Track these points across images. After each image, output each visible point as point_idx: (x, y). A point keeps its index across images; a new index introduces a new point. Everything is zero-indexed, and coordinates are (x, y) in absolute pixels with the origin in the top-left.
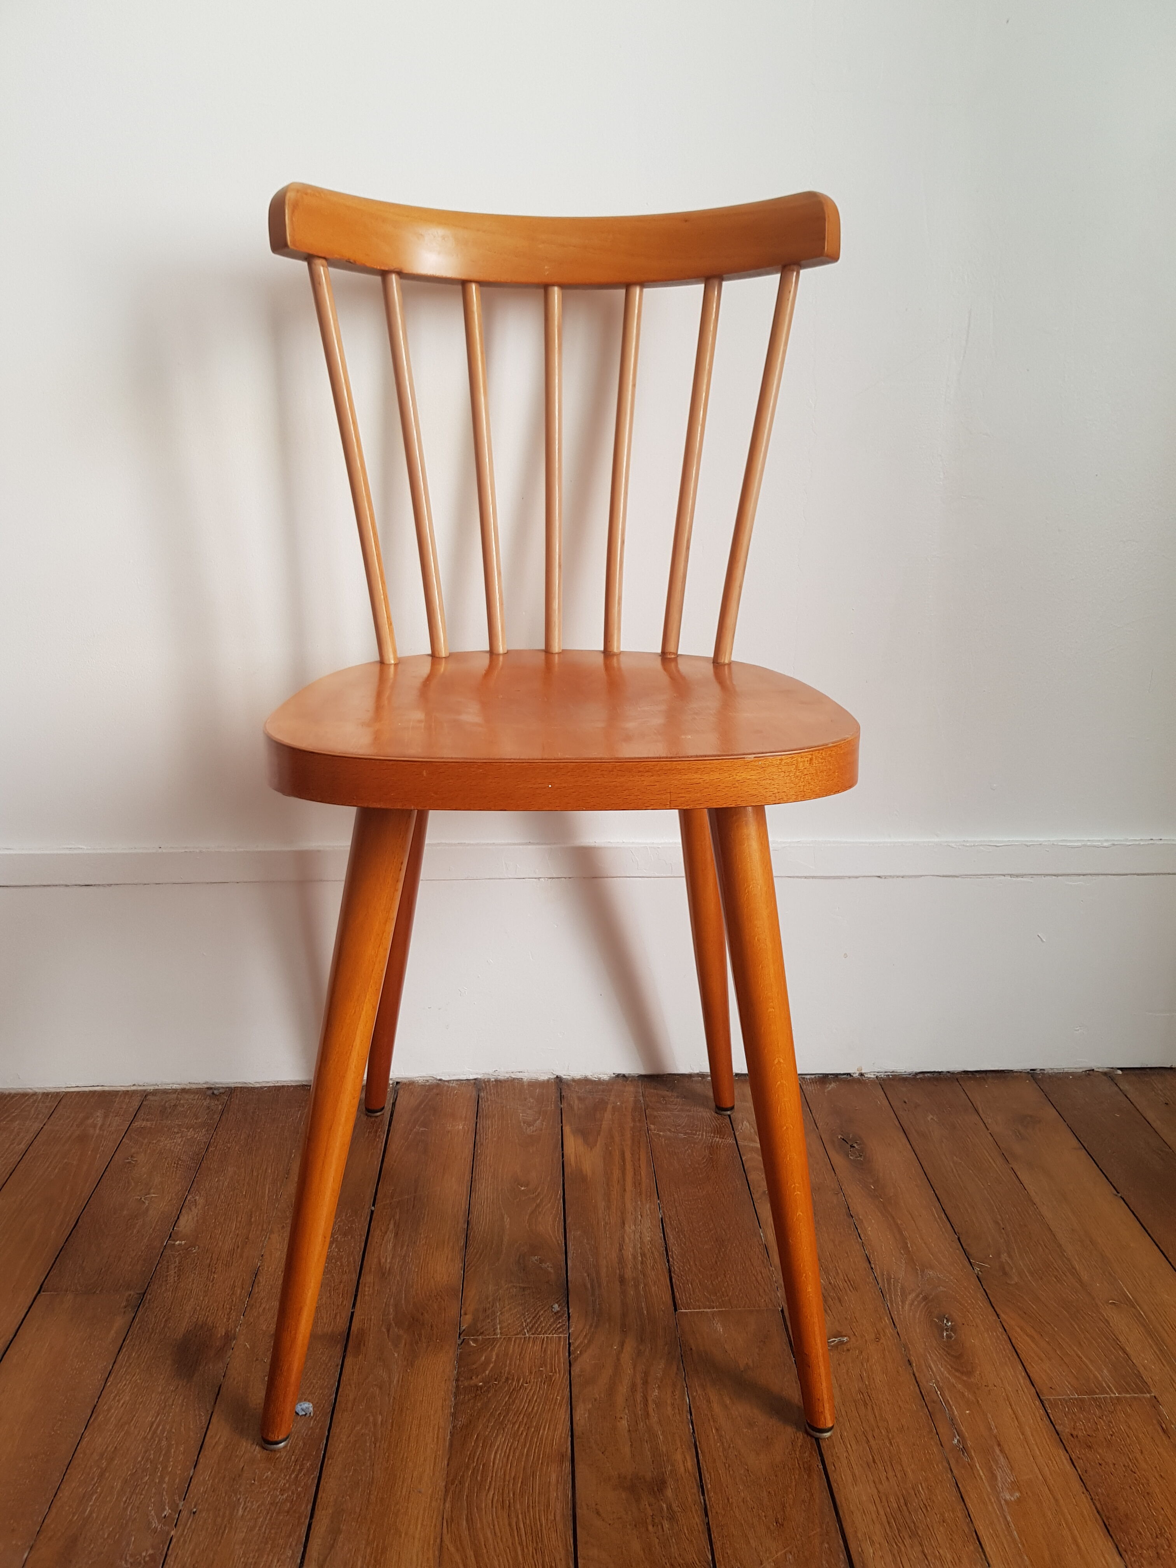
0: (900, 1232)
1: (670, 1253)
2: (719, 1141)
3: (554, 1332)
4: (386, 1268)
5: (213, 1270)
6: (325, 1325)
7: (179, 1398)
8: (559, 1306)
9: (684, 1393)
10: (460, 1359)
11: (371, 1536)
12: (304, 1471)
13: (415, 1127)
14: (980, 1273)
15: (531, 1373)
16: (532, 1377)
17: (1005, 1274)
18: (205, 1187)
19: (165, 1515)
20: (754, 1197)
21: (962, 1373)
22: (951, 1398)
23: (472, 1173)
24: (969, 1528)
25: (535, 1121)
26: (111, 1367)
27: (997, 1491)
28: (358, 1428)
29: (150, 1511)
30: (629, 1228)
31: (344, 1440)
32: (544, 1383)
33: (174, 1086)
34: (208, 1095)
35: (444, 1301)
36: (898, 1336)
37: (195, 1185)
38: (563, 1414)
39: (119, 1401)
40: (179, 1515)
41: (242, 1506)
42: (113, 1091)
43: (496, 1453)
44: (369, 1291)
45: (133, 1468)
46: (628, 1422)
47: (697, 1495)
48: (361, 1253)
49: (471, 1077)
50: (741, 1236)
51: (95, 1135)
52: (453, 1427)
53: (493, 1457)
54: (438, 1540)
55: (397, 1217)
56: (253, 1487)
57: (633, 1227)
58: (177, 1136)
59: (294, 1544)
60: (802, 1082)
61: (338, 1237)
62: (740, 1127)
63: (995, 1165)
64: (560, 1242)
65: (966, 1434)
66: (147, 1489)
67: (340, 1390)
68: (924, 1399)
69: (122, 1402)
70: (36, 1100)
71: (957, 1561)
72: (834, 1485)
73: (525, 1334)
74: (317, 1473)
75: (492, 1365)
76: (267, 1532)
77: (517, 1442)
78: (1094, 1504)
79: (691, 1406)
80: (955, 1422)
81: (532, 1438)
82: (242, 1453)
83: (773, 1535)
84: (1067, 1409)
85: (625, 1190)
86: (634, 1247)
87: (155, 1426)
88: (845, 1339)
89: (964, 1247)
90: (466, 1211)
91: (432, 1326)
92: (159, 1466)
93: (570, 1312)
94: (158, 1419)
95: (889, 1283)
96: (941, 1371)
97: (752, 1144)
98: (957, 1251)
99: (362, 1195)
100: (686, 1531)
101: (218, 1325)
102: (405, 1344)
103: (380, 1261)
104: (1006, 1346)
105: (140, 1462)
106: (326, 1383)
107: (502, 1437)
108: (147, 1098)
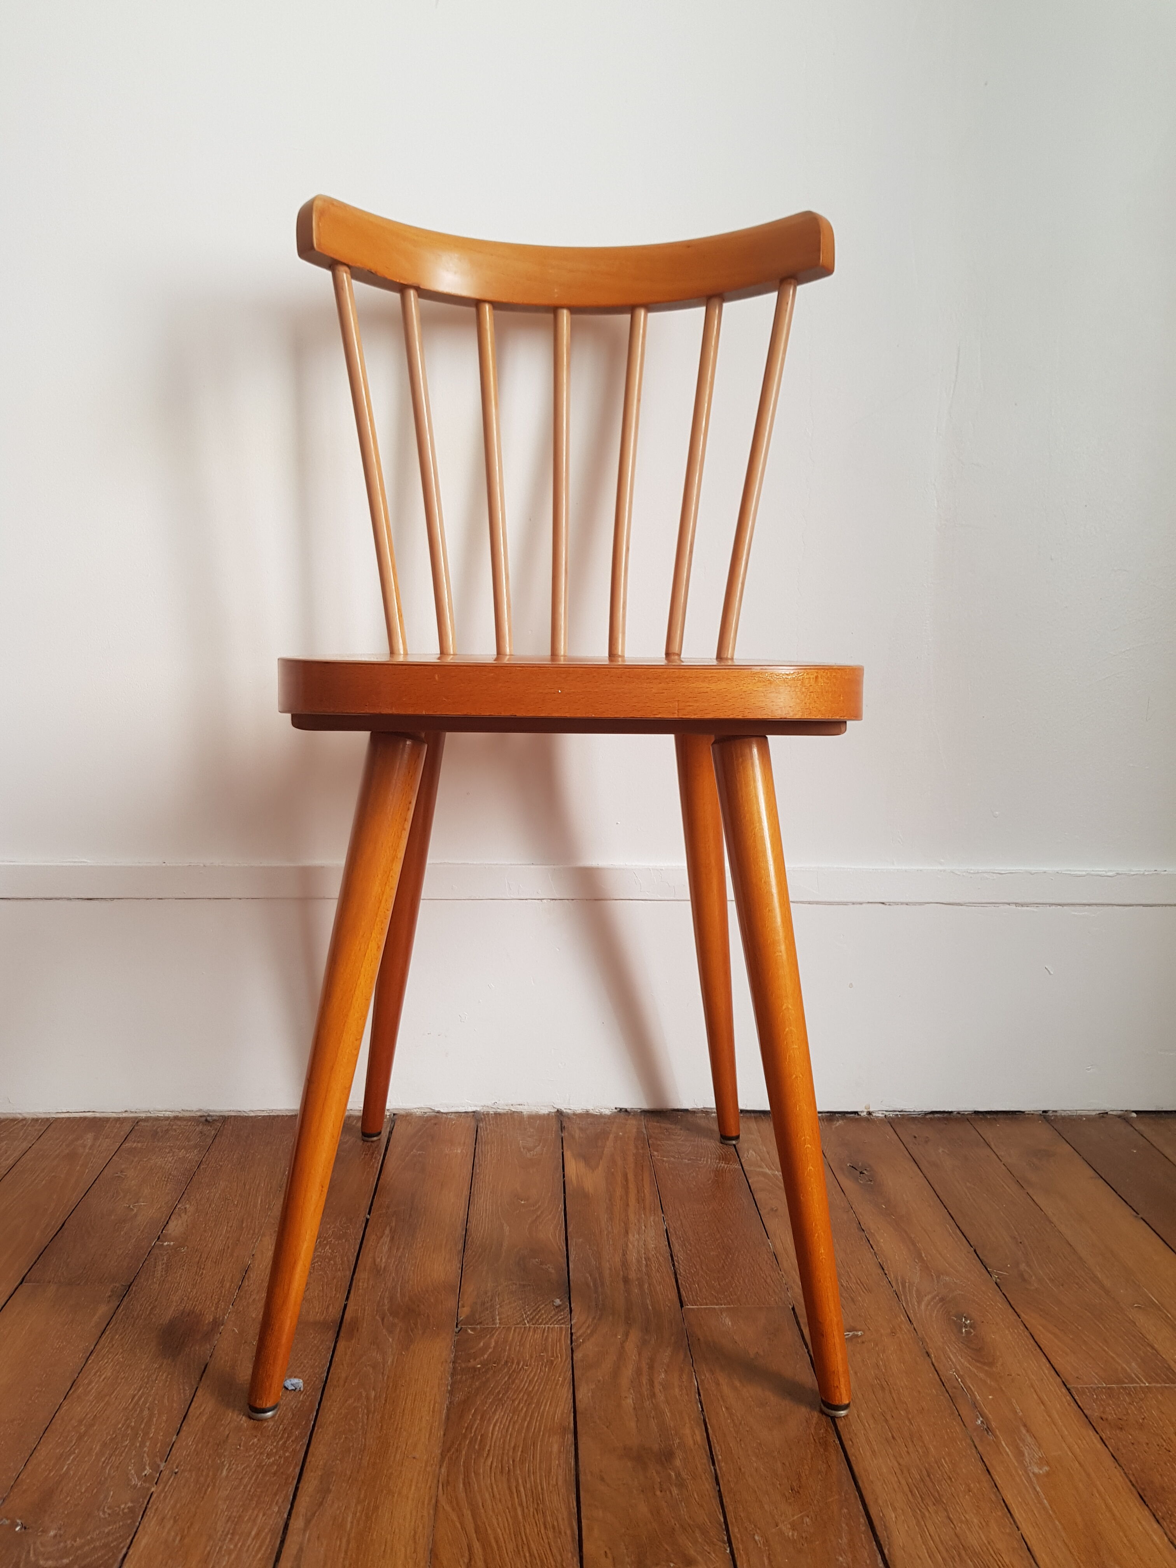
0: (914, 1244)
1: (675, 1258)
2: (724, 1167)
3: (555, 1322)
4: (381, 1267)
5: (202, 1267)
6: (317, 1313)
7: (162, 1375)
8: (561, 1301)
9: (692, 1377)
10: (458, 1345)
11: (362, 1496)
12: (293, 1438)
13: (412, 1151)
14: (998, 1280)
15: (531, 1357)
16: (533, 1360)
17: (1024, 1280)
18: (195, 1197)
19: (146, 1475)
20: (762, 1213)
21: (983, 1364)
22: (972, 1384)
23: (471, 1190)
24: (996, 1497)
25: (535, 1147)
26: (92, 1348)
27: (1024, 1465)
28: (350, 1401)
29: (130, 1470)
30: (633, 1237)
31: (335, 1412)
32: (545, 1367)
33: (167, 1114)
34: (201, 1122)
35: (441, 1295)
36: (914, 1331)
37: (185, 1195)
38: (565, 1393)
39: (100, 1376)
40: (160, 1475)
41: (226, 1468)
42: (104, 1118)
43: (495, 1425)
44: (363, 1285)
45: (113, 1434)
46: (633, 1400)
47: (707, 1465)
48: (356, 1254)
49: (470, 1109)
50: (748, 1245)
51: (84, 1154)
52: (450, 1403)
53: (491, 1428)
54: (433, 1501)
56: (238, 1452)
57: (637, 1236)
58: (168, 1155)
59: (280, 1501)
61: (331, 1241)
62: (745, 1155)
63: (1009, 1190)
64: (561, 1247)
65: (990, 1416)
66: (127, 1452)
67: (332, 1369)
68: (944, 1385)
69: (103, 1377)
70: (26, 1124)
71: (984, 1524)
72: (852, 1459)
73: (525, 1324)
74: (306, 1441)
75: (490, 1350)
76: (252, 1490)
77: (516, 1417)
78: (1128, 1477)
79: (700, 1388)
80: (977, 1405)
81: (533, 1412)
82: (227, 1422)
83: (788, 1501)
84: (1095, 1396)
85: (628, 1205)
86: (638, 1252)
87: (136, 1398)
88: (859, 1333)
89: (981, 1258)
90: (464, 1220)
91: (428, 1316)
92: (140, 1432)
93: (572, 1306)
94: (141, 1392)
95: (904, 1286)
96: (960, 1361)
97: (758, 1170)
98: (974, 1261)
99: (357, 1206)
100: (696, 1497)
101: (205, 1313)
102: (400, 1331)
103: (375, 1261)
104: (1028, 1342)
105: (120, 1429)
106: (317, 1363)
107: (501, 1411)
108: (139, 1124)
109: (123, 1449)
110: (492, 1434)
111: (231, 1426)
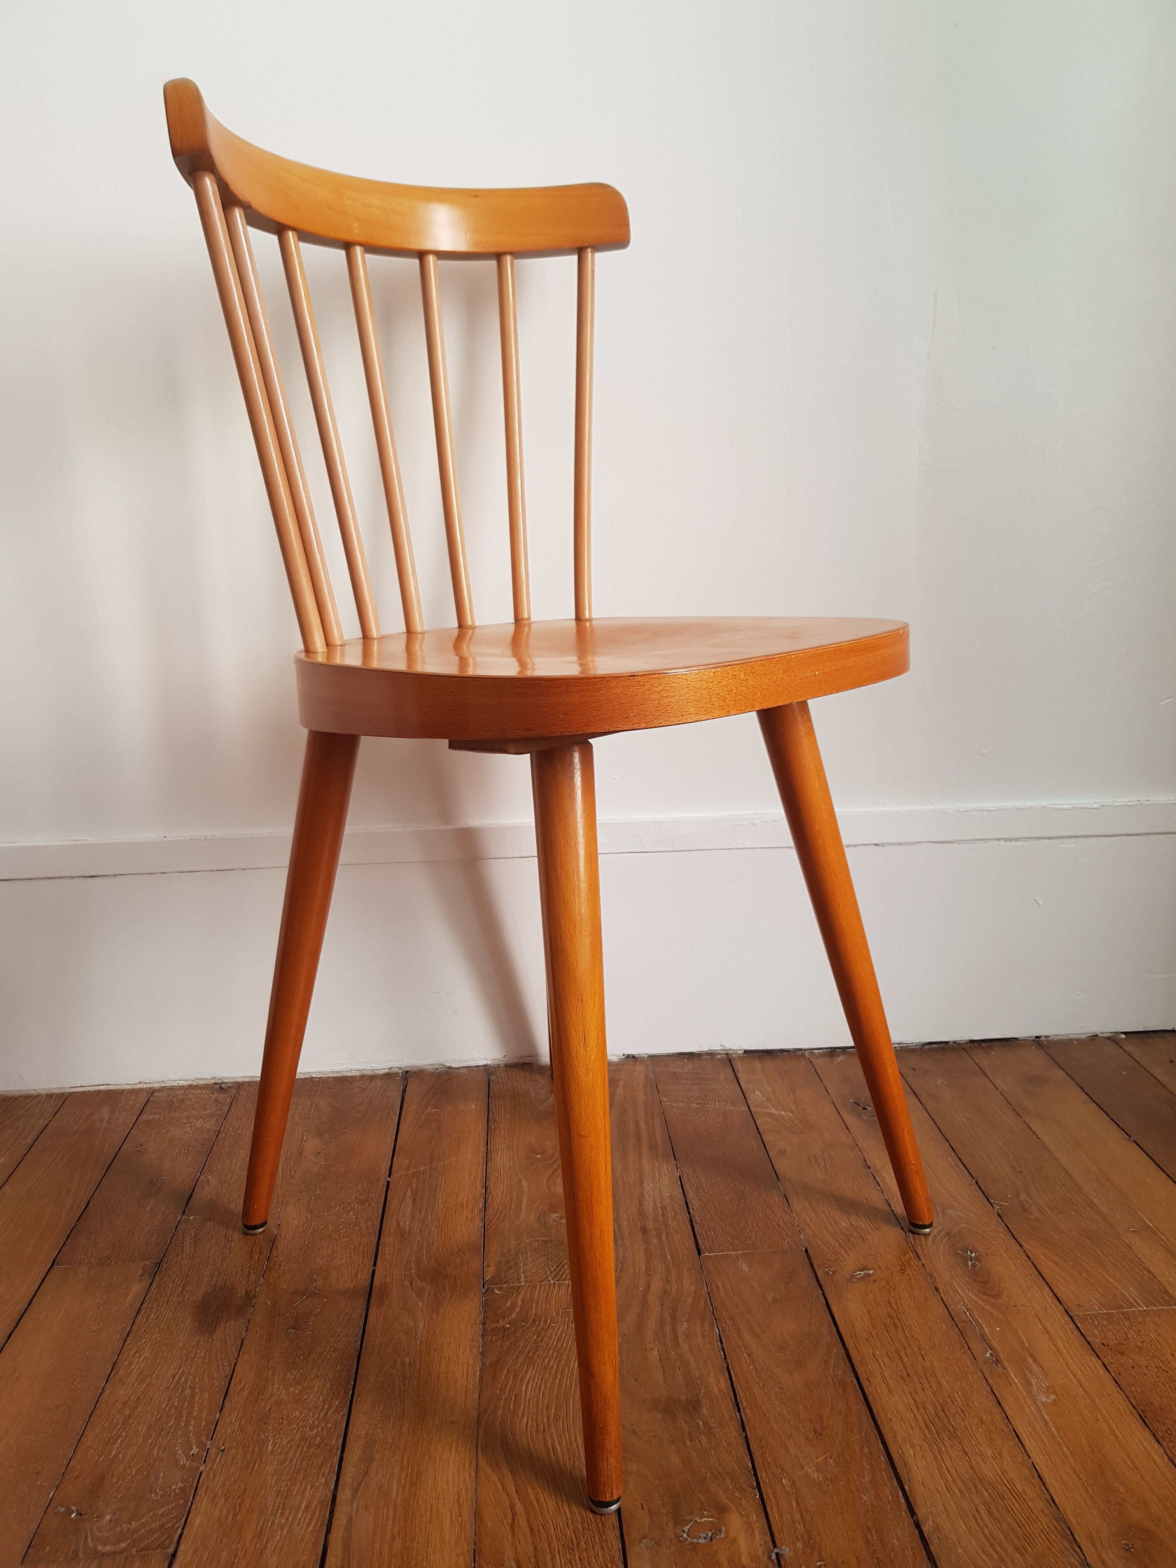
1: (690, 1206)
2: (732, 1109)
4: (405, 1230)
5: (230, 1240)
6: (347, 1282)
7: (200, 1352)
9: (714, 1325)
10: (485, 1305)
11: (405, 1463)
12: (333, 1409)
13: (427, 1108)
14: (1000, 1211)
15: (558, 1314)
16: (559, 1318)
17: (1025, 1210)
18: (216, 1168)
19: (193, 1454)
20: (770, 1155)
21: (990, 1296)
22: (981, 1318)
23: (487, 1146)
24: (1008, 1427)
25: (547, 1098)
26: (129, 1328)
27: (1033, 1395)
28: (386, 1369)
29: (178, 1451)
30: (648, 1187)
31: (372, 1380)
32: (571, 1323)
33: (181, 1083)
34: (215, 1090)
35: (466, 1256)
36: (923, 1268)
37: (206, 1167)
39: (139, 1357)
40: (207, 1453)
41: (271, 1442)
42: (119, 1090)
43: (527, 1384)
44: (389, 1251)
45: (158, 1415)
46: (658, 1352)
47: (733, 1412)
48: (379, 1218)
49: (481, 1063)
50: (760, 1188)
51: (102, 1129)
52: (483, 1364)
53: (524, 1388)
54: (474, 1464)
55: (414, 1186)
56: (282, 1425)
57: (651, 1185)
58: (186, 1125)
59: (326, 1472)
60: (811, 1056)
61: (354, 1206)
62: (752, 1096)
63: (1006, 1119)
65: (998, 1347)
66: (173, 1432)
67: (366, 1337)
68: (953, 1320)
69: (142, 1358)
70: (40, 1101)
71: (997, 1455)
72: (870, 1398)
73: (550, 1281)
74: (346, 1411)
75: (518, 1309)
76: (299, 1463)
77: (548, 1375)
78: (1129, 1400)
79: (721, 1335)
80: (986, 1338)
81: (563, 1370)
82: (269, 1396)
83: (812, 1443)
84: (1096, 1323)
85: (641, 1154)
86: (655, 1202)
87: (177, 1377)
88: (871, 1272)
89: (982, 1189)
90: (483, 1178)
91: (455, 1277)
92: (184, 1412)
94: (181, 1371)
96: (968, 1294)
97: (765, 1110)
98: (976, 1193)
99: (377, 1169)
100: (724, 1444)
101: (237, 1287)
102: (429, 1295)
103: (399, 1224)
104: (1031, 1272)
105: (164, 1409)
106: (350, 1332)
107: (533, 1370)
108: (154, 1094)
109: (169, 1429)
110: (526, 1394)
111: (272, 1400)
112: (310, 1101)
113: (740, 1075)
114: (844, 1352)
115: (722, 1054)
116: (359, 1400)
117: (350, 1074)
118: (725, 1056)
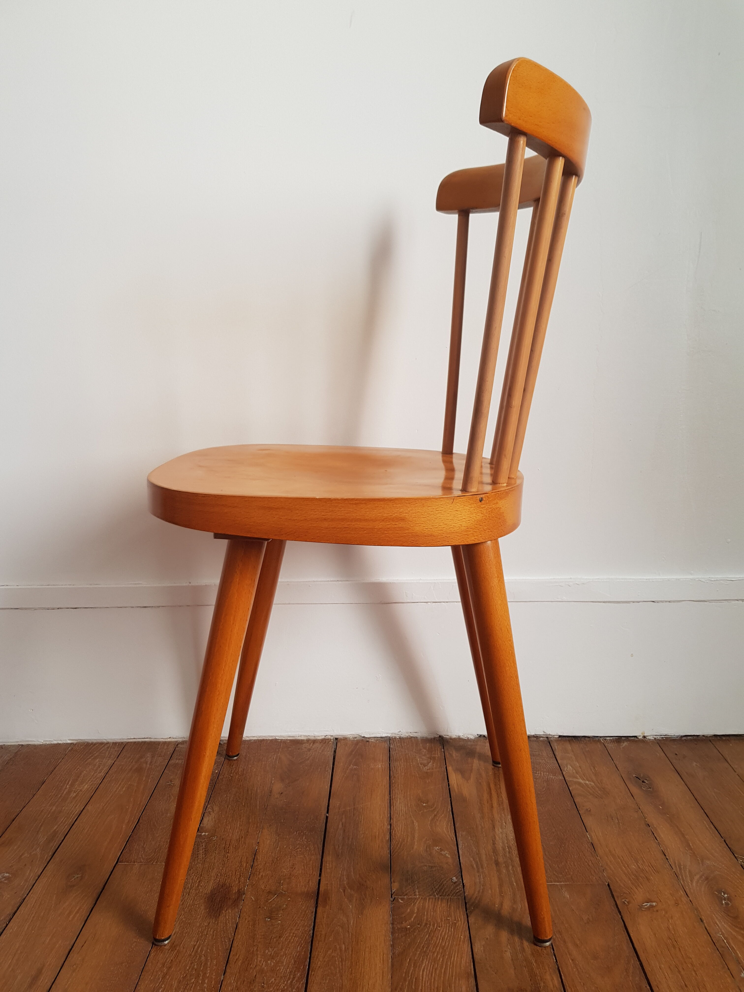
0: (683, 835)
2: (552, 778)
3: (454, 895)
4: (339, 852)
5: (227, 851)
6: (302, 887)
7: (210, 930)
8: (456, 878)
10: (393, 910)
12: (296, 979)
13: (350, 766)
14: (742, 863)
15: (442, 921)
16: (443, 923)
18: (218, 800)
20: (580, 812)
21: (740, 928)
22: (734, 945)
23: (390, 795)
25: (428, 763)
28: (329, 952)
30: (498, 831)
31: (321, 960)
32: (451, 928)
35: (379, 873)
36: (690, 903)
37: (212, 799)
38: (466, 947)
42: (156, 742)
43: (423, 971)
44: (329, 866)
45: (184, 974)
46: (510, 953)
48: (322, 842)
49: (384, 736)
50: (574, 837)
51: (147, 768)
52: (393, 954)
53: (421, 973)
55: (344, 820)
57: (500, 830)
60: (604, 742)
61: (306, 832)
62: (566, 769)
63: (743, 795)
64: (452, 838)
67: (316, 928)
68: (715, 945)
70: (109, 746)
73: (435, 896)
74: (304, 980)
75: (415, 915)
77: (436, 965)
80: (739, 961)
81: (447, 962)
82: (254, 966)
85: (492, 807)
86: (503, 843)
87: (196, 948)
88: (654, 904)
89: (729, 846)
90: (388, 818)
91: (373, 889)
92: (201, 973)
93: (464, 882)
94: (198, 943)
95: (680, 869)
96: (724, 926)
97: (575, 780)
98: (725, 849)
99: (319, 807)
101: (233, 885)
102: (356, 900)
103: (335, 846)
105: (188, 970)
106: (306, 924)
107: (426, 961)
108: (179, 745)
109: (191, 985)
110: (422, 978)
111: (257, 969)
112: (275, 755)
113: (556, 753)
114: (638, 963)
115: (544, 737)
116: (313, 973)
117: (300, 738)
118: (546, 739)
